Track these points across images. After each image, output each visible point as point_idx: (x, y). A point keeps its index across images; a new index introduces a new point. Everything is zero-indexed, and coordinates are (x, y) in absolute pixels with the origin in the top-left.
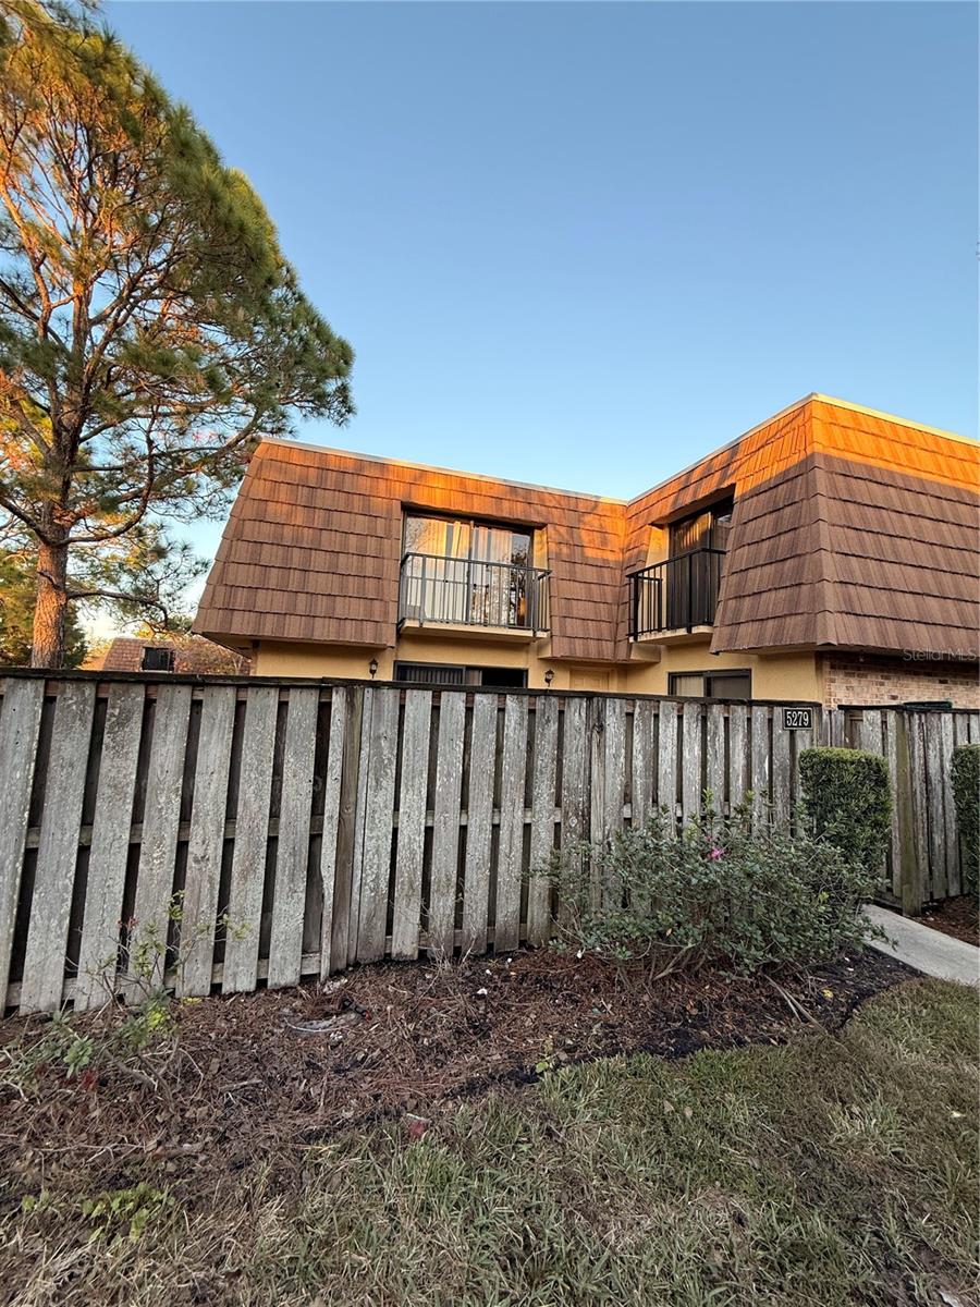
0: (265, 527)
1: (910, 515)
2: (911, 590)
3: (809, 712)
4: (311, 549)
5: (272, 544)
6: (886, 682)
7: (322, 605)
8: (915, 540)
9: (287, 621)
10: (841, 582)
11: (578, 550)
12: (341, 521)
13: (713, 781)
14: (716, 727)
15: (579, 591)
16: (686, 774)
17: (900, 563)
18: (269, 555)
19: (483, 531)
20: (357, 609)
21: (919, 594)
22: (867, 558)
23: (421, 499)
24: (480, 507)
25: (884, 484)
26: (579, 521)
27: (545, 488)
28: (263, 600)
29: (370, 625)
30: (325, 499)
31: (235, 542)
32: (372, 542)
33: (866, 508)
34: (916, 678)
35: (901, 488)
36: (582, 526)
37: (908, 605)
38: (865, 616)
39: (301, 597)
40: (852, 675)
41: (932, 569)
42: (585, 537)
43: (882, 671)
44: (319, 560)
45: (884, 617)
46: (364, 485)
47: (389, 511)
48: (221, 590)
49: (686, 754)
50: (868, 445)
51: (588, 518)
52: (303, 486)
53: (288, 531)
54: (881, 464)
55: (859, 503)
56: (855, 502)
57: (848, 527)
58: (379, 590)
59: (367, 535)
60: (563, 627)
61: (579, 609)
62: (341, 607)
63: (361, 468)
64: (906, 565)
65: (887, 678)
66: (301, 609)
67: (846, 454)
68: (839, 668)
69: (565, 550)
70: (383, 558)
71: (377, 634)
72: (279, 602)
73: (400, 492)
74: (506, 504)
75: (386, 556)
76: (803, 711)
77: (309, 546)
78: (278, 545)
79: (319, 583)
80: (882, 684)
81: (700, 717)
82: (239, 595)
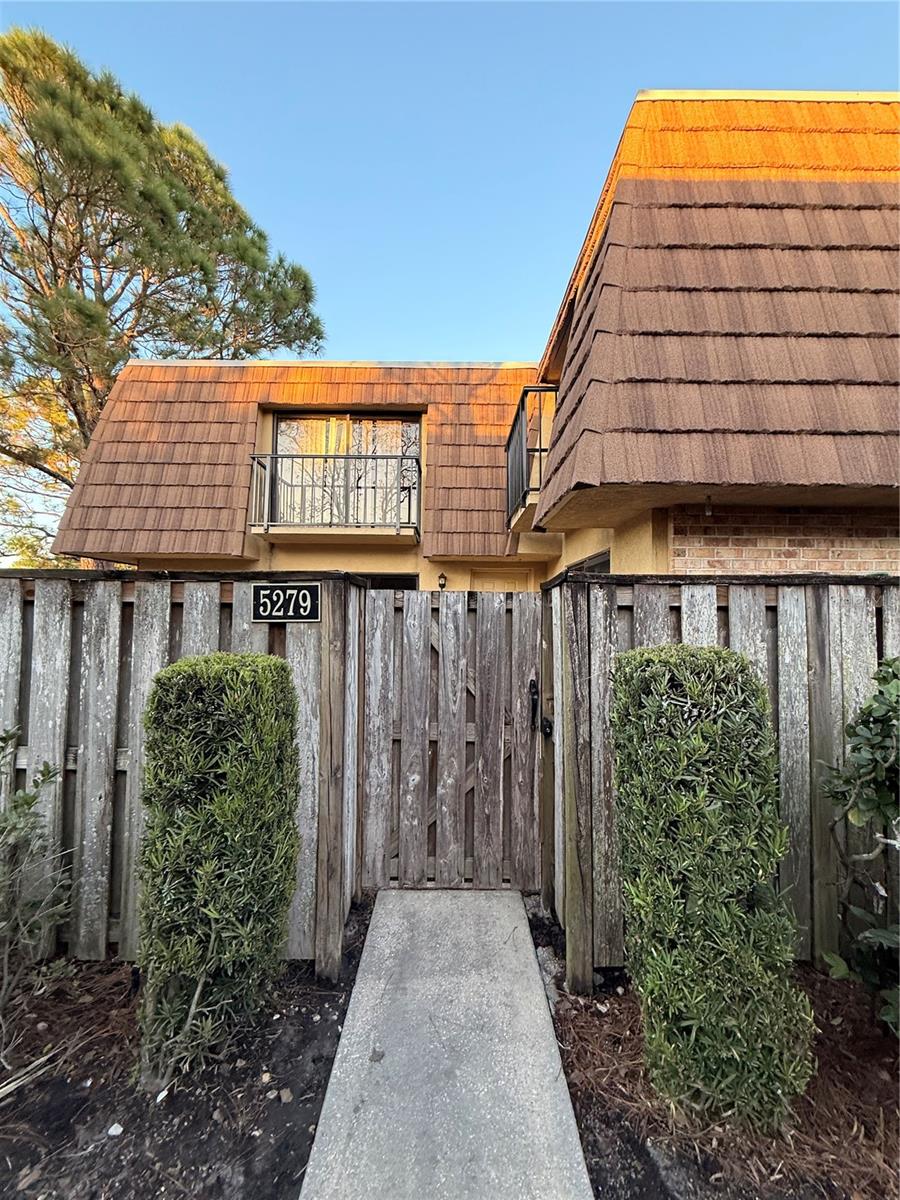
0: (122, 446)
1: (828, 249)
2: (803, 376)
3: (313, 591)
4: (163, 463)
5: (127, 463)
6: (801, 551)
7: (170, 518)
8: (832, 290)
9: (136, 537)
10: (630, 381)
11: (465, 430)
12: (196, 432)
13: (92, 711)
14: (104, 621)
15: (463, 477)
16: (35, 699)
17: (786, 335)
18: (124, 474)
19: (367, 425)
20: (204, 519)
21: (826, 383)
22: (703, 335)
23: (280, 398)
24: (346, 397)
25: (772, 207)
26: (470, 395)
27: (429, 363)
28: (114, 518)
29: (217, 535)
30: (183, 412)
31: (94, 466)
32: (225, 449)
33: (721, 253)
34: (875, 541)
35: (814, 207)
36: (473, 401)
37: (795, 406)
38: (678, 432)
39: (152, 512)
40: (717, 542)
41: (868, 336)
42: (476, 413)
43: (791, 532)
44: (171, 474)
45: (724, 432)
46: (221, 392)
47: (245, 415)
48: (79, 512)
49: (37, 665)
50: (746, 147)
51: (480, 391)
52: (162, 402)
53: (143, 448)
54: (775, 175)
55: (704, 247)
56: (693, 247)
57: (669, 289)
58: (228, 498)
59: (220, 443)
60: (439, 521)
61: (462, 499)
62: (188, 519)
63: (220, 375)
64: (799, 335)
65: (803, 544)
66: (149, 524)
67: (690, 172)
68: (694, 532)
69: (448, 431)
70: (235, 465)
71: (223, 544)
72: (130, 518)
73: (258, 394)
74: (378, 389)
75: (237, 462)
76: (300, 589)
77: (161, 461)
78: (133, 463)
79: (169, 496)
80: (790, 555)
81: (68, 604)
82: (94, 515)
